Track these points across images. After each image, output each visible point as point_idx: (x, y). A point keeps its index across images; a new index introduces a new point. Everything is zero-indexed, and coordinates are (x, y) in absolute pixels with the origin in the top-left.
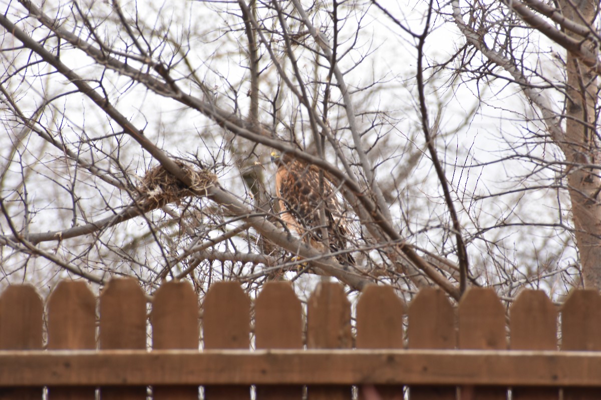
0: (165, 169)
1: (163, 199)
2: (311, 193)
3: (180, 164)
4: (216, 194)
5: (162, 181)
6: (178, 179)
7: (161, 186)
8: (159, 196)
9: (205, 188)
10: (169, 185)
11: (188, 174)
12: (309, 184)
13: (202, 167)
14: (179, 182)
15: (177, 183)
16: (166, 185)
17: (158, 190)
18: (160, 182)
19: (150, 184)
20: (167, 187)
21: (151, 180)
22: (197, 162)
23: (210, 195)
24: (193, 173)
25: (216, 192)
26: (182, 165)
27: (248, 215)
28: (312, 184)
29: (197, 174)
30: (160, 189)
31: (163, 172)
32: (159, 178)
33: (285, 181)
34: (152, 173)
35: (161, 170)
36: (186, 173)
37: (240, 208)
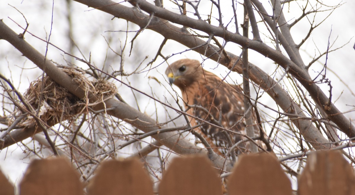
0: (53, 80)
1: (52, 118)
2: (231, 112)
3: (70, 73)
4: (116, 107)
5: (49, 96)
6: (69, 92)
7: (48, 102)
8: (47, 114)
9: (103, 101)
10: (58, 99)
11: (80, 85)
12: (228, 101)
13: (96, 76)
14: (70, 95)
15: (68, 97)
16: (55, 99)
17: (44, 108)
18: (46, 97)
19: (35, 100)
20: (57, 102)
21: (36, 95)
22: (91, 71)
23: (110, 109)
24: (86, 84)
25: (116, 106)
26: (73, 75)
27: (159, 131)
28: (232, 101)
29: (92, 85)
30: (47, 105)
31: (51, 85)
32: (45, 92)
33: (198, 96)
34: (37, 86)
35: (47, 82)
36: (78, 84)
37: (148, 123)
